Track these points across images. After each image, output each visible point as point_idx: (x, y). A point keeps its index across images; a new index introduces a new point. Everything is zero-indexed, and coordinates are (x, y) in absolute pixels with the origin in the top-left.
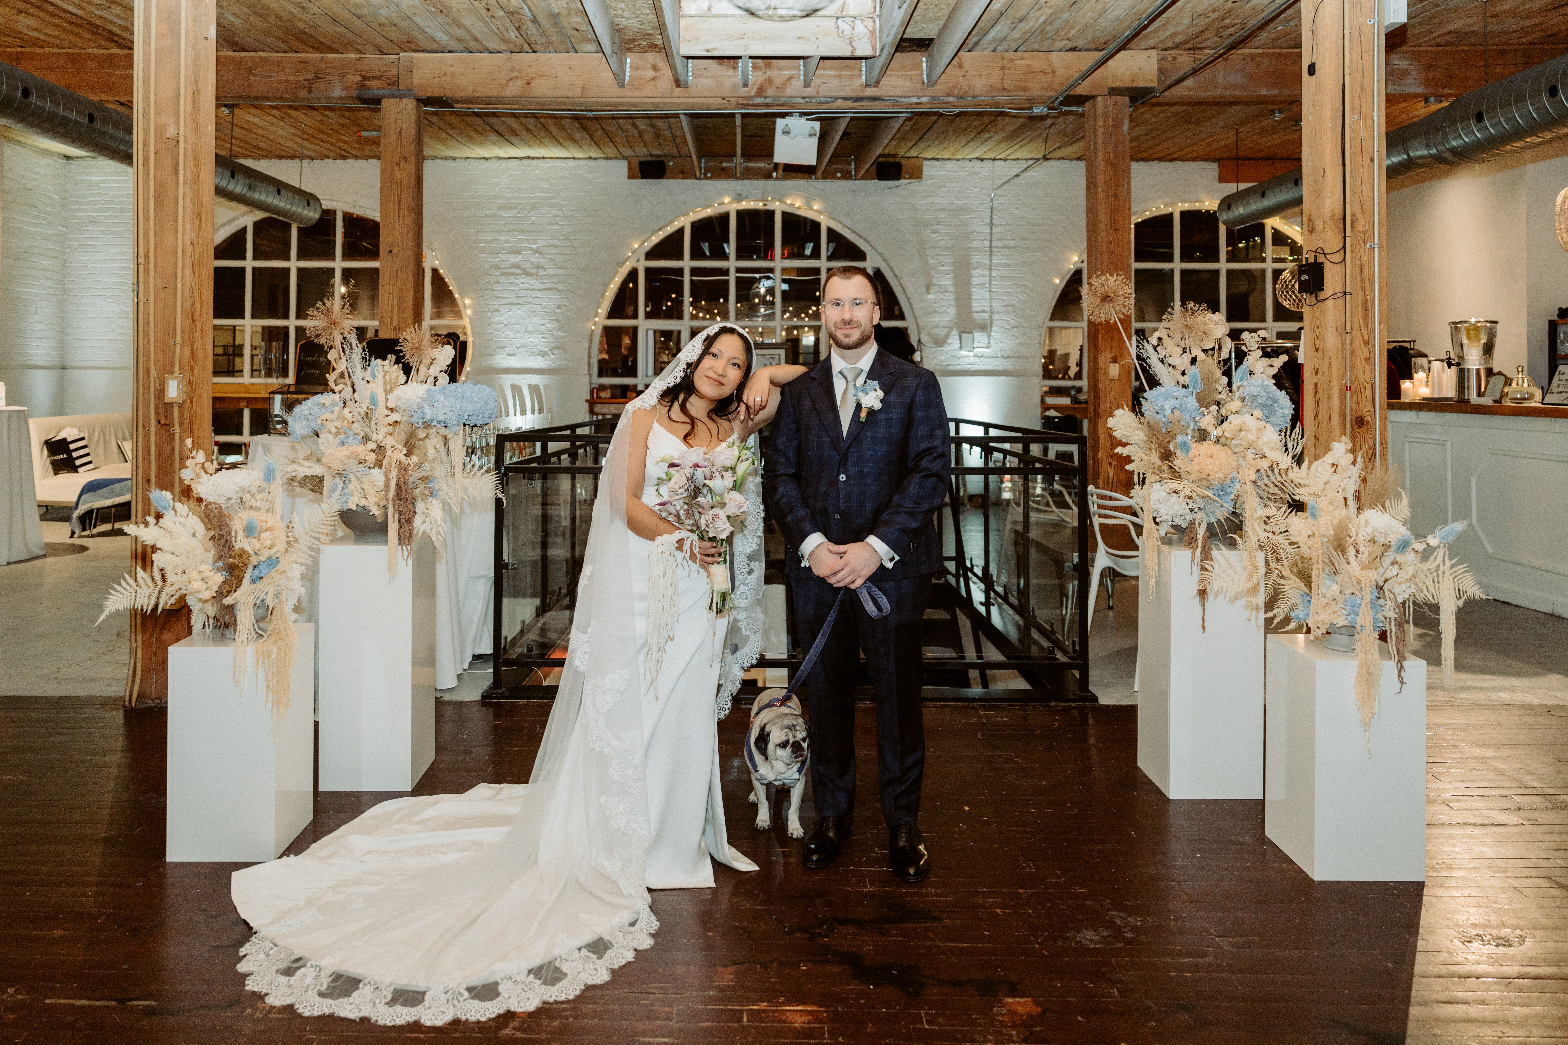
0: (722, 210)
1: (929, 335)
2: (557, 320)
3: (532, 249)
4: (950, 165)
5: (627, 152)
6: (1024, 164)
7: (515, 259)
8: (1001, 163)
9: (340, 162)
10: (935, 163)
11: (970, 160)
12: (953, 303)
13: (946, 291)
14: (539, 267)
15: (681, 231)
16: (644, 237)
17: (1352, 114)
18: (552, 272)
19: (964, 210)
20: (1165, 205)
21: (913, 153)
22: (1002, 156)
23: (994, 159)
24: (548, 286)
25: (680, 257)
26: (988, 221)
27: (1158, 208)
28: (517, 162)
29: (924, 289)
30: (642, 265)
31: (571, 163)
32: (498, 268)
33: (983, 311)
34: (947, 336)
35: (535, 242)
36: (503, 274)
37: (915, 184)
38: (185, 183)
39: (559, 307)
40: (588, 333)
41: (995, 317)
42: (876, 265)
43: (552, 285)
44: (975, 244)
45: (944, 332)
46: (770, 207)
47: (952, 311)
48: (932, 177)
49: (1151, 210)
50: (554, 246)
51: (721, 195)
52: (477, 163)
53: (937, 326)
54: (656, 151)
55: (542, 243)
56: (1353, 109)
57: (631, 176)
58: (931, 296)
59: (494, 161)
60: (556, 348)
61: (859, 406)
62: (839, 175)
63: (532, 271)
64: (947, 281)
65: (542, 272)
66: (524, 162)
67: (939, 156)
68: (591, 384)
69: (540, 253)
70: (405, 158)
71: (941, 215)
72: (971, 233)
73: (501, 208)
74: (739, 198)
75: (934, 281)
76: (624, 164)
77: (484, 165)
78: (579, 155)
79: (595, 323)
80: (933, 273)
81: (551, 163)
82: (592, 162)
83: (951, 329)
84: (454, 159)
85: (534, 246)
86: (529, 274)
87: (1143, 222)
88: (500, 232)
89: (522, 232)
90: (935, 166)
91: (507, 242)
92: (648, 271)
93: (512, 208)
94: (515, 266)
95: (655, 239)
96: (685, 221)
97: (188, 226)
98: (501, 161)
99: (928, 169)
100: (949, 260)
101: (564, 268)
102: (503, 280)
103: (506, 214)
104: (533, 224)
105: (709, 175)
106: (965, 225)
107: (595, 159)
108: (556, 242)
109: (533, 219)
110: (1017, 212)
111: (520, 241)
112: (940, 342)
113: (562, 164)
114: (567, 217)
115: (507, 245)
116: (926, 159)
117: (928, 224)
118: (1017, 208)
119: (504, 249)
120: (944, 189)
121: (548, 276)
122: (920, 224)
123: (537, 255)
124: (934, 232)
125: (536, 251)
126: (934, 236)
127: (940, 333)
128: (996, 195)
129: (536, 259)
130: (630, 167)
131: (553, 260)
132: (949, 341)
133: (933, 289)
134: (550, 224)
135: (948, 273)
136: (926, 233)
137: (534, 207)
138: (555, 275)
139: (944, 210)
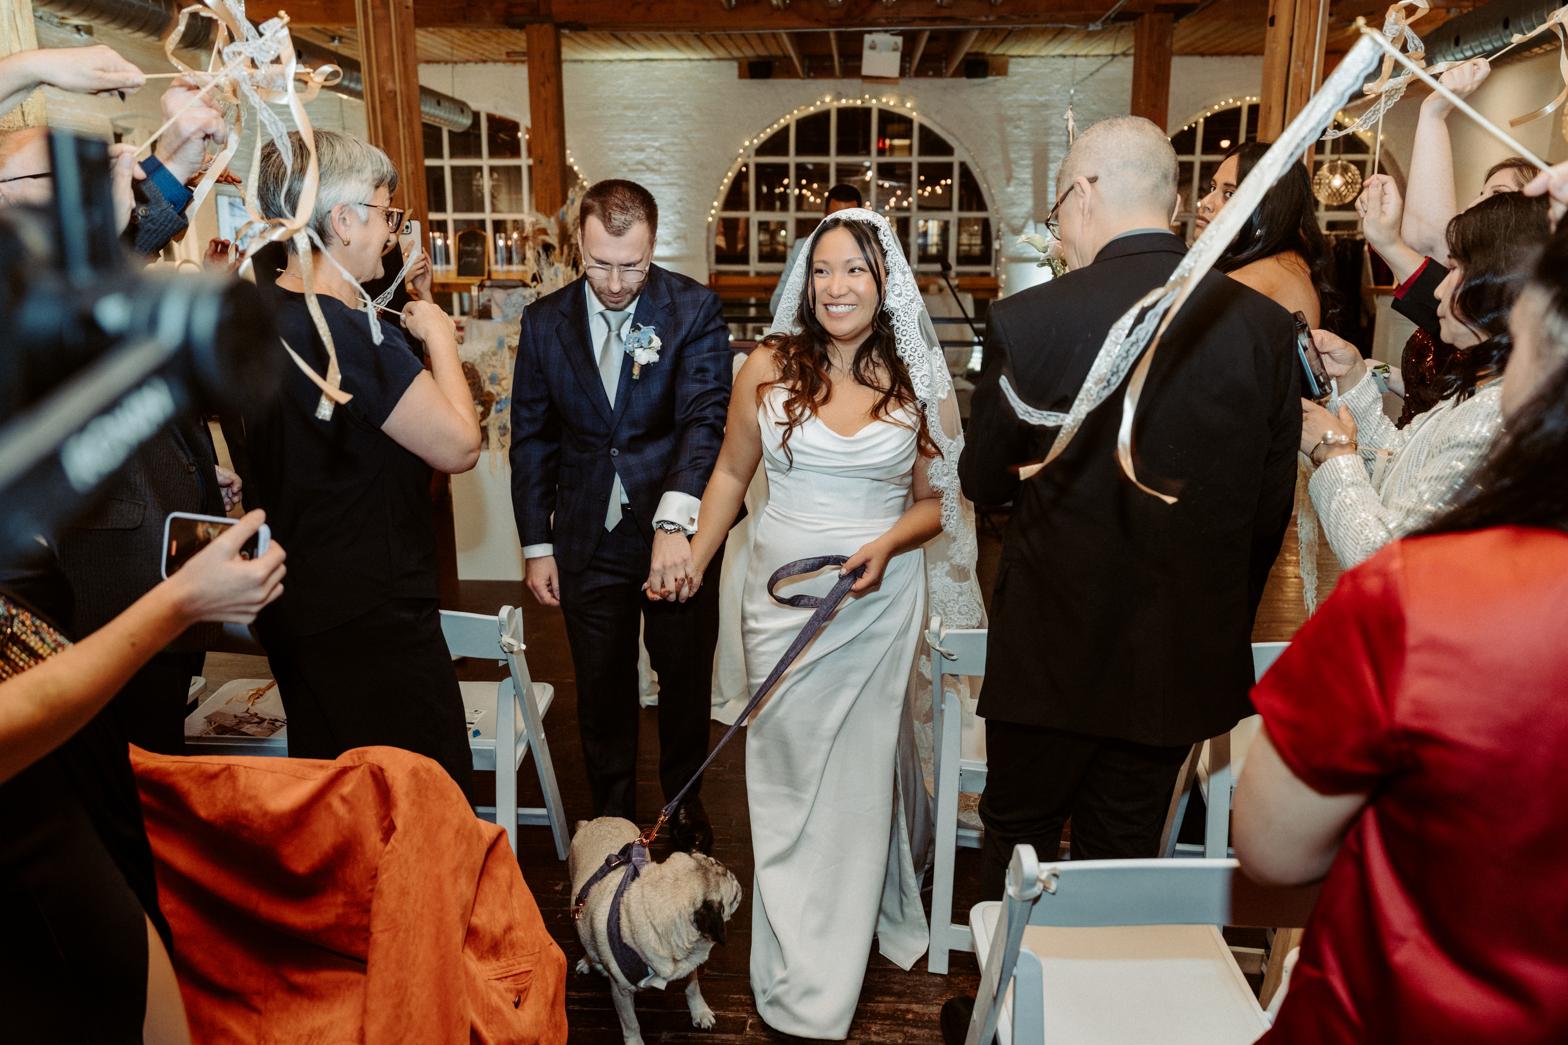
0: (824, 108)
1: (1008, 225)
2: (679, 212)
3: (654, 147)
4: (1034, 62)
5: (736, 53)
6: (1104, 60)
7: (640, 156)
8: (1083, 60)
9: (481, 66)
10: (1021, 60)
11: (1053, 57)
12: (1030, 195)
13: (1025, 184)
14: (661, 163)
15: (786, 129)
16: (754, 134)
17: (1296, 61)
18: (673, 168)
19: (1045, 106)
20: (1235, 100)
21: (999, 51)
22: (1083, 52)
23: (1076, 56)
24: (670, 181)
25: (786, 153)
27: (1227, 103)
28: (638, 64)
29: (1005, 182)
30: (753, 160)
31: (687, 64)
32: (625, 164)
34: (1024, 226)
35: (656, 140)
36: (630, 170)
37: (1002, 81)
38: (404, 125)
39: (680, 200)
40: (705, 225)
42: (962, 160)
43: (674, 181)
44: (1053, 139)
45: (1021, 222)
46: (867, 105)
47: (1029, 203)
48: (1016, 74)
49: (1220, 105)
50: (674, 144)
51: (822, 95)
52: (601, 66)
53: (1015, 217)
54: (762, 52)
55: (663, 141)
56: (1297, 56)
57: (741, 76)
58: (1011, 189)
59: (617, 63)
60: (679, 238)
62: (931, 73)
63: (655, 167)
64: (1026, 174)
65: (664, 169)
66: (645, 63)
67: (1024, 54)
68: (710, 270)
69: (662, 150)
70: (548, 78)
71: (1023, 111)
72: (1051, 128)
73: (626, 108)
74: (838, 96)
75: (1014, 174)
76: (735, 64)
77: (611, 67)
78: (693, 56)
79: (712, 216)
80: (1013, 166)
81: (668, 64)
82: (704, 63)
83: (1027, 219)
84: (582, 61)
85: (657, 144)
86: (652, 170)
87: (1213, 116)
88: (626, 131)
89: (645, 130)
90: (1019, 64)
91: (632, 140)
92: (758, 166)
93: (635, 108)
94: (640, 163)
95: (763, 137)
96: (789, 119)
97: (409, 160)
98: (623, 64)
99: (1014, 67)
100: (1029, 154)
101: (683, 164)
103: (630, 113)
104: (654, 123)
105: (812, 74)
106: (1045, 120)
107: (708, 60)
108: (676, 140)
109: (655, 118)
110: (1094, 107)
111: (643, 139)
112: (1017, 231)
113: (679, 65)
114: (684, 117)
115: (632, 143)
116: (1012, 56)
117: (1011, 120)
118: (1094, 104)
119: (630, 147)
120: (1028, 86)
121: (670, 172)
122: (1004, 119)
123: (659, 152)
124: (1016, 127)
125: (658, 149)
126: (1016, 131)
127: (1018, 222)
128: (1075, 91)
129: (658, 156)
130: (740, 67)
131: (673, 157)
132: (1026, 230)
133: (1013, 182)
134: (670, 123)
135: (1027, 167)
136: (1009, 128)
137: (655, 106)
138: (676, 171)
139: (1026, 106)
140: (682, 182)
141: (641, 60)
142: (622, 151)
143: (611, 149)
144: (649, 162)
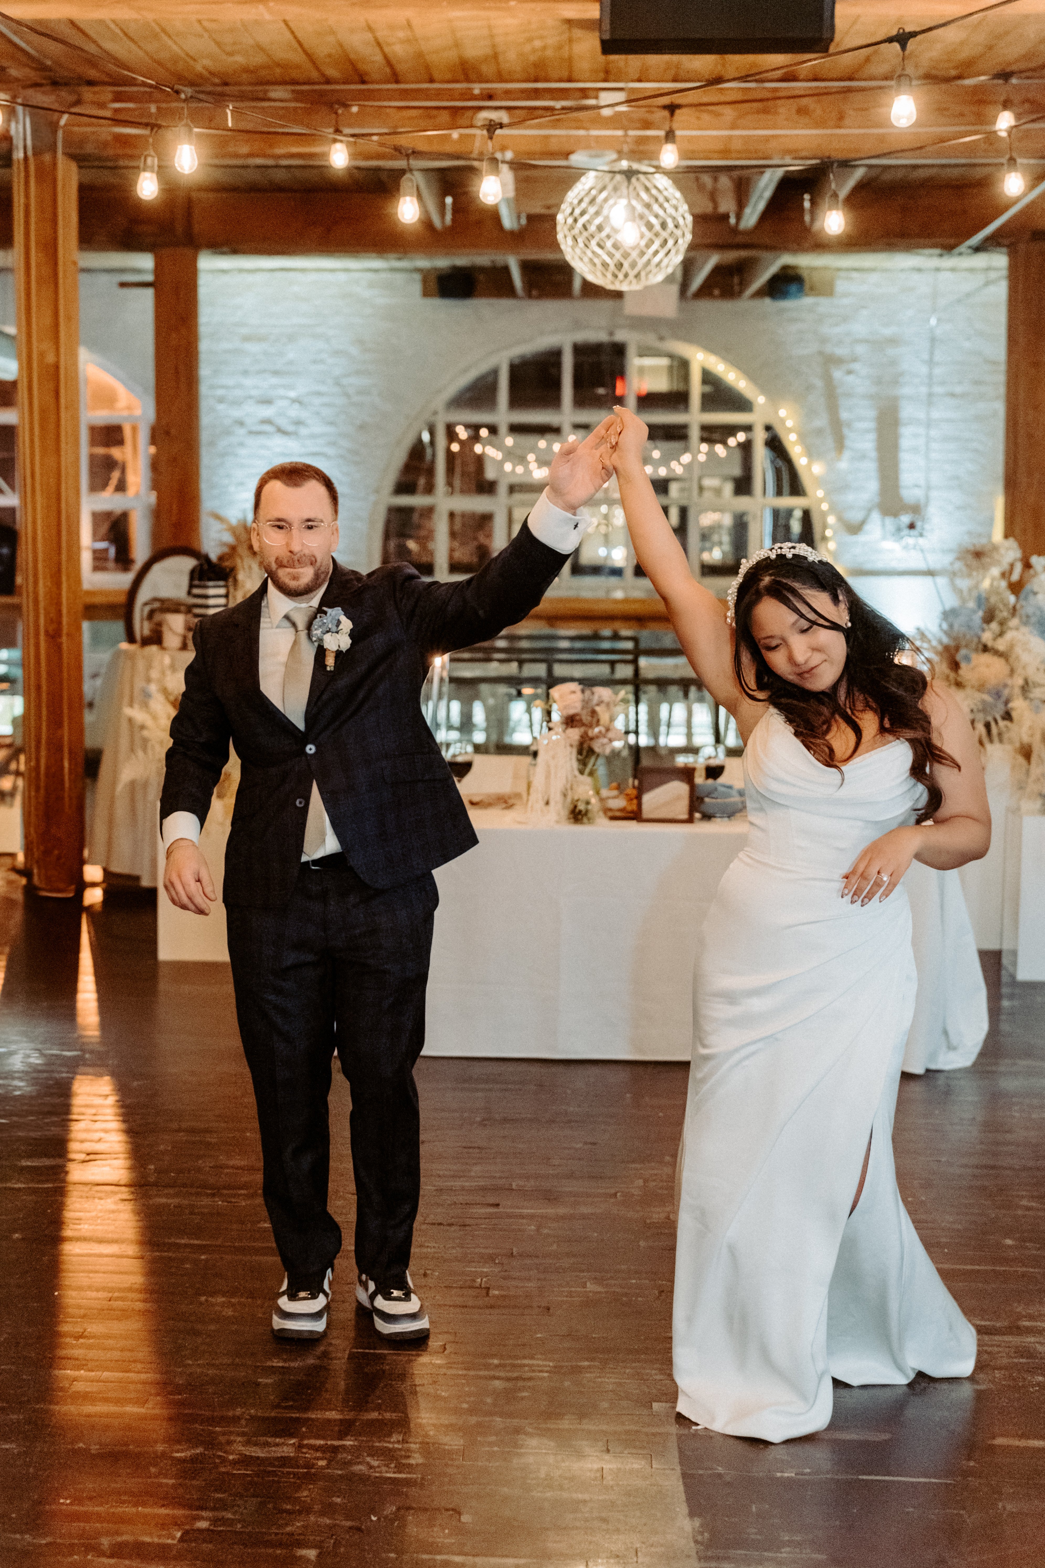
0: (553, 343)
1: (840, 519)
3: (287, 398)
4: (873, 278)
5: (420, 263)
6: (980, 278)
7: (267, 412)
8: (948, 275)
10: (855, 275)
11: (902, 270)
12: (873, 473)
13: (865, 457)
14: (298, 423)
15: (494, 373)
19: (893, 341)
21: (819, 261)
22: (948, 265)
23: (938, 270)
25: (493, 406)
26: (926, 356)
28: (268, 275)
29: (833, 454)
30: (443, 421)
32: (241, 423)
33: (917, 486)
34: (865, 521)
35: (291, 387)
36: (251, 433)
37: (823, 304)
41: (934, 494)
42: (768, 420)
44: (906, 390)
45: (861, 515)
46: (619, 339)
47: (872, 486)
48: (846, 295)
50: (319, 394)
51: (550, 323)
53: (851, 507)
54: (460, 260)
55: (303, 389)
57: (426, 293)
58: (843, 466)
61: (321, 652)
62: (714, 293)
63: (291, 428)
64: (866, 443)
65: (303, 431)
67: (857, 265)
69: (300, 403)
71: (860, 349)
72: (901, 374)
73: (247, 339)
74: (576, 326)
75: (848, 442)
76: (416, 278)
77: (225, 279)
79: (377, 502)
80: (846, 430)
81: (313, 277)
82: (369, 275)
83: (870, 511)
85: (292, 394)
86: (286, 433)
88: (245, 373)
89: (276, 373)
90: (850, 278)
91: (256, 387)
92: (451, 430)
93: (260, 339)
94: (267, 421)
95: (460, 385)
96: (498, 358)
99: (843, 283)
100: (872, 413)
101: (331, 423)
102: (251, 441)
103: (253, 348)
104: (291, 363)
105: (534, 293)
106: (893, 363)
107: (376, 271)
108: (323, 388)
109: (291, 356)
110: (967, 345)
111: (274, 387)
112: (855, 529)
113: (329, 277)
114: (337, 353)
115: (254, 393)
116: (839, 269)
117: (838, 361)
118: (968, 339)
119: (250, 397)
120: (865, 312)
121: (313, 436)
122: (830, 361)
123: (296, 406)
124: (849, 372)
125: (294, 401)
126: (850, 378)
127: (855, 516)
128: (939, 320)
129: (294, 412)
130: (425, 281)
131: (318, 413)
132: (867, 527)
133: (847, 454)
134: (315, 362)
135: (868, 431)
136: (837, 374)
137: (291, 338)
138: (321, 435)
139: (867, 341)
140: (331, 451)
141: (272, 270)
142: (237, 403)
143: (221, 400)
144: (283, 423)
